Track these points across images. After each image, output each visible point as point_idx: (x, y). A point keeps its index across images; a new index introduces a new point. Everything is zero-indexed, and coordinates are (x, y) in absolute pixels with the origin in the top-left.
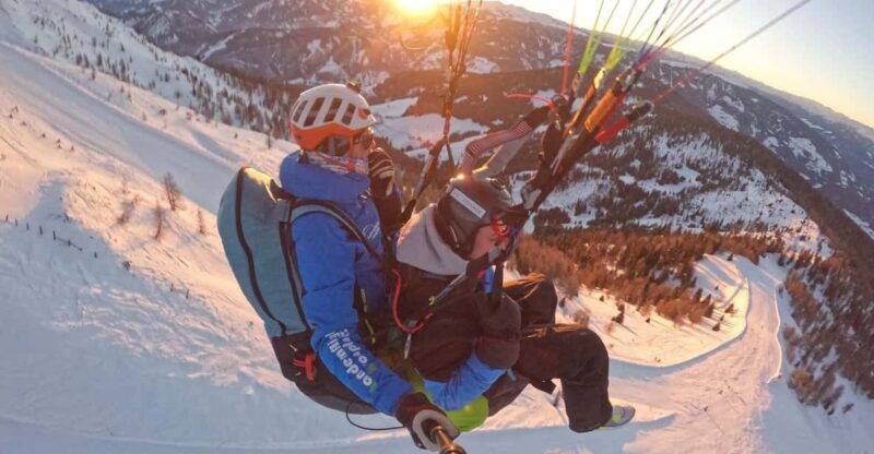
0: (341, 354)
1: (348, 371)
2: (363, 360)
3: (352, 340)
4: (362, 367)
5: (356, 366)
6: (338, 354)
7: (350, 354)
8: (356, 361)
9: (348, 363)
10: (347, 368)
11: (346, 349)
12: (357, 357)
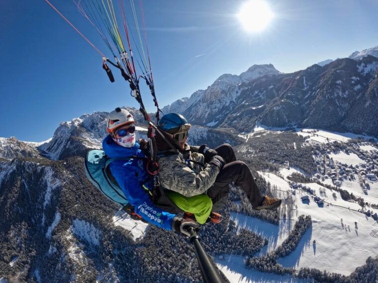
0: (146, 213)
1: (151, 219)
2: (155, 212)
3: (148, 206)
4: (155, 215)
5: (153, 216)
6: (145, 213)
7: (149, 212)
8: (152, 214)
9: (149, 215)
10: (150, 218)
11: (147, 210)
12: (152, 212)
